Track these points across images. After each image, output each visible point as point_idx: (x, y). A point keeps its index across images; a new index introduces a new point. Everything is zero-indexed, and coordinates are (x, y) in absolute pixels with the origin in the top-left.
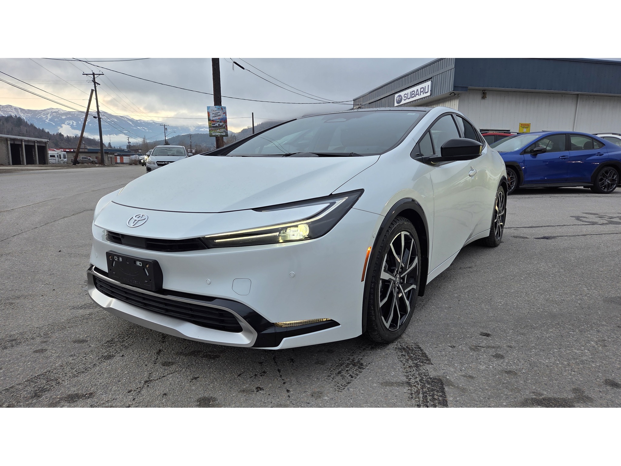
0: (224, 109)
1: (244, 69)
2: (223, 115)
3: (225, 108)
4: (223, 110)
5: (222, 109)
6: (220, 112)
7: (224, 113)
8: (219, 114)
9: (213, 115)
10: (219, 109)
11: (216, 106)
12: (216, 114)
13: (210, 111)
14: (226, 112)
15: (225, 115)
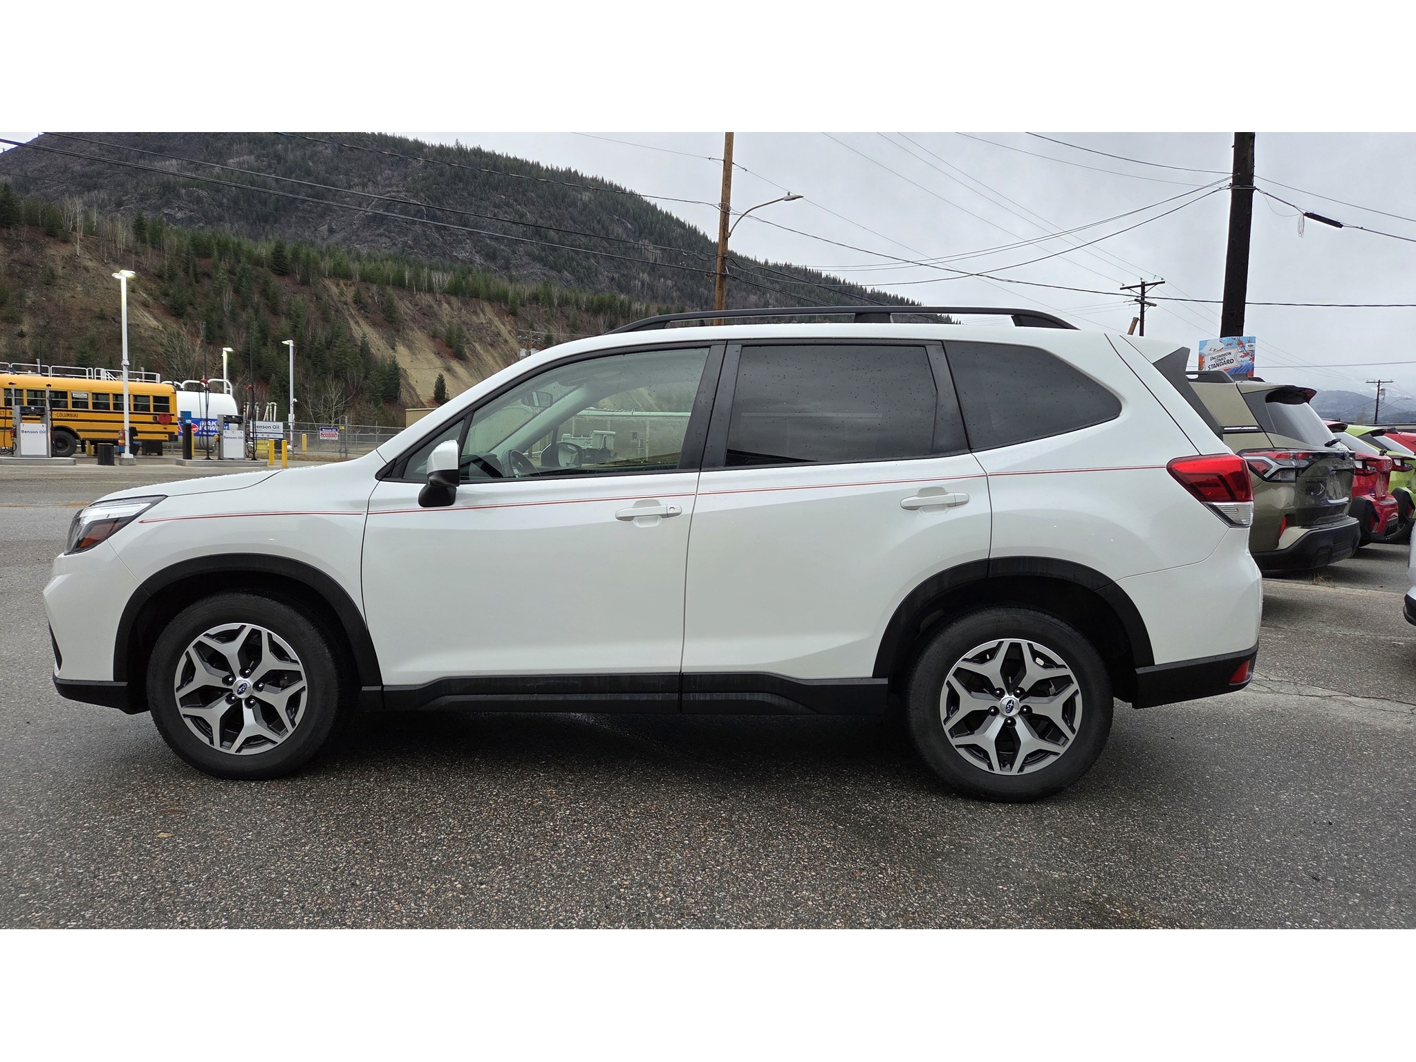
0: (1247, 345)
1: (1340, 225)
2: (1243, 359)
3: (1251, 340)
4: (1244, 347)
5: (1240, 343)
6: (1233, 352)
7: (1246, 355)
8: (1228, 358)
9: (1213, 362)
10: (1230, 344)
11: (1224, 338)
12: (1220, 360)
13: (1205, 351)
14: (1253, 351)
15: (1247, 358)
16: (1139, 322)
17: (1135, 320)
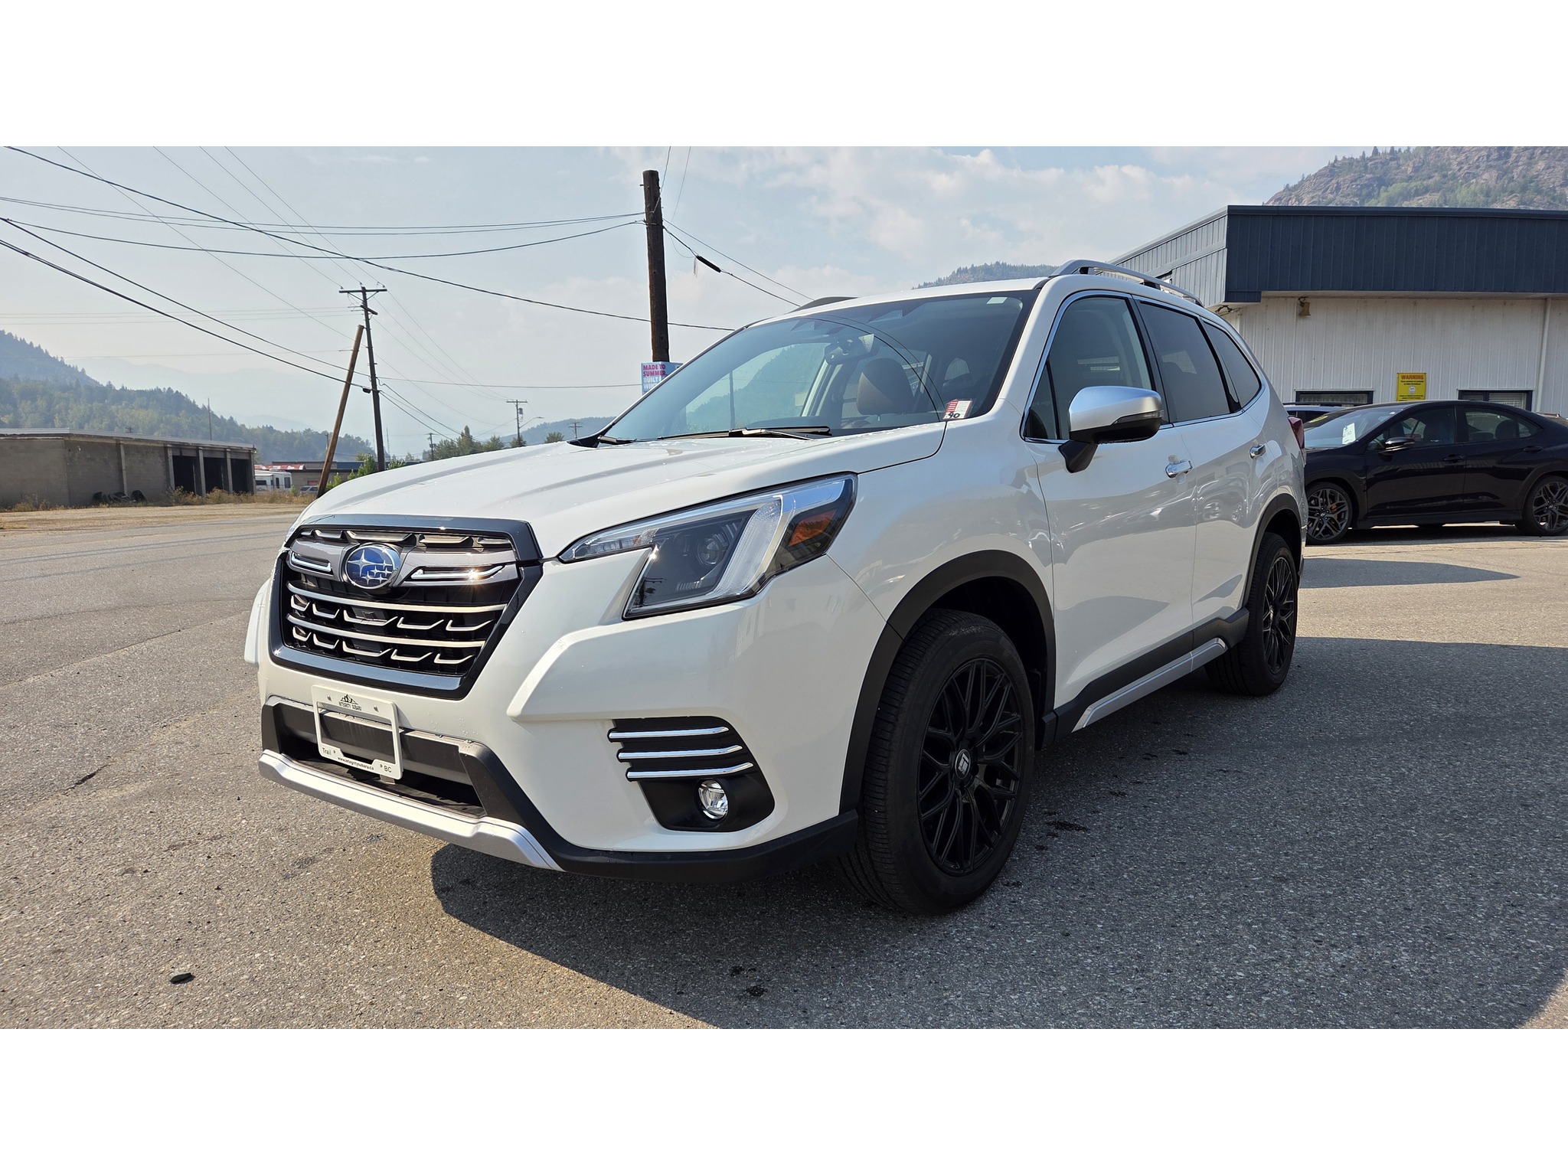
0: (673, 369)
1: (720, 271)
5: (669, 368)
11: (658, 362)
16: (365, 330)
17: (361, 328)
